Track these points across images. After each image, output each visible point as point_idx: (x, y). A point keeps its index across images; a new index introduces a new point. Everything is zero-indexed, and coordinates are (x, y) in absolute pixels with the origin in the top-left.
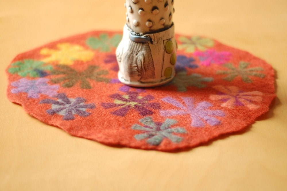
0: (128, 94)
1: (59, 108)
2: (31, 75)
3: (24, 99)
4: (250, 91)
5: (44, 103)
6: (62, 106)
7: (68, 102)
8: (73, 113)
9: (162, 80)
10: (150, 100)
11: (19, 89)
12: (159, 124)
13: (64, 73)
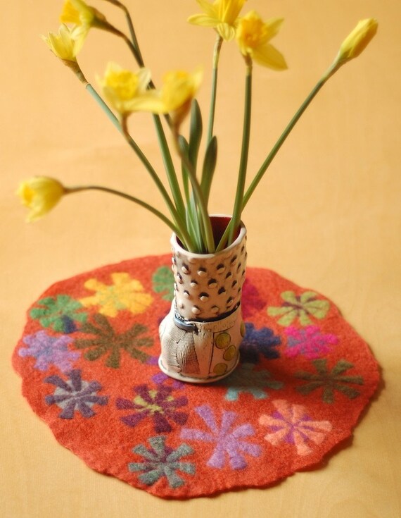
0: (158, 390)
1: (63, 396)
2: (54, 327)
3: (28, 369)
4: (319, 420)
5: (48, 382)
6: (67, 393)
7: (78, 387)
8: (77, 408)
9: (210, 378)
10: (179, 407)
11: (29, 350)
12: (168, 451)
13: (97, 332)
